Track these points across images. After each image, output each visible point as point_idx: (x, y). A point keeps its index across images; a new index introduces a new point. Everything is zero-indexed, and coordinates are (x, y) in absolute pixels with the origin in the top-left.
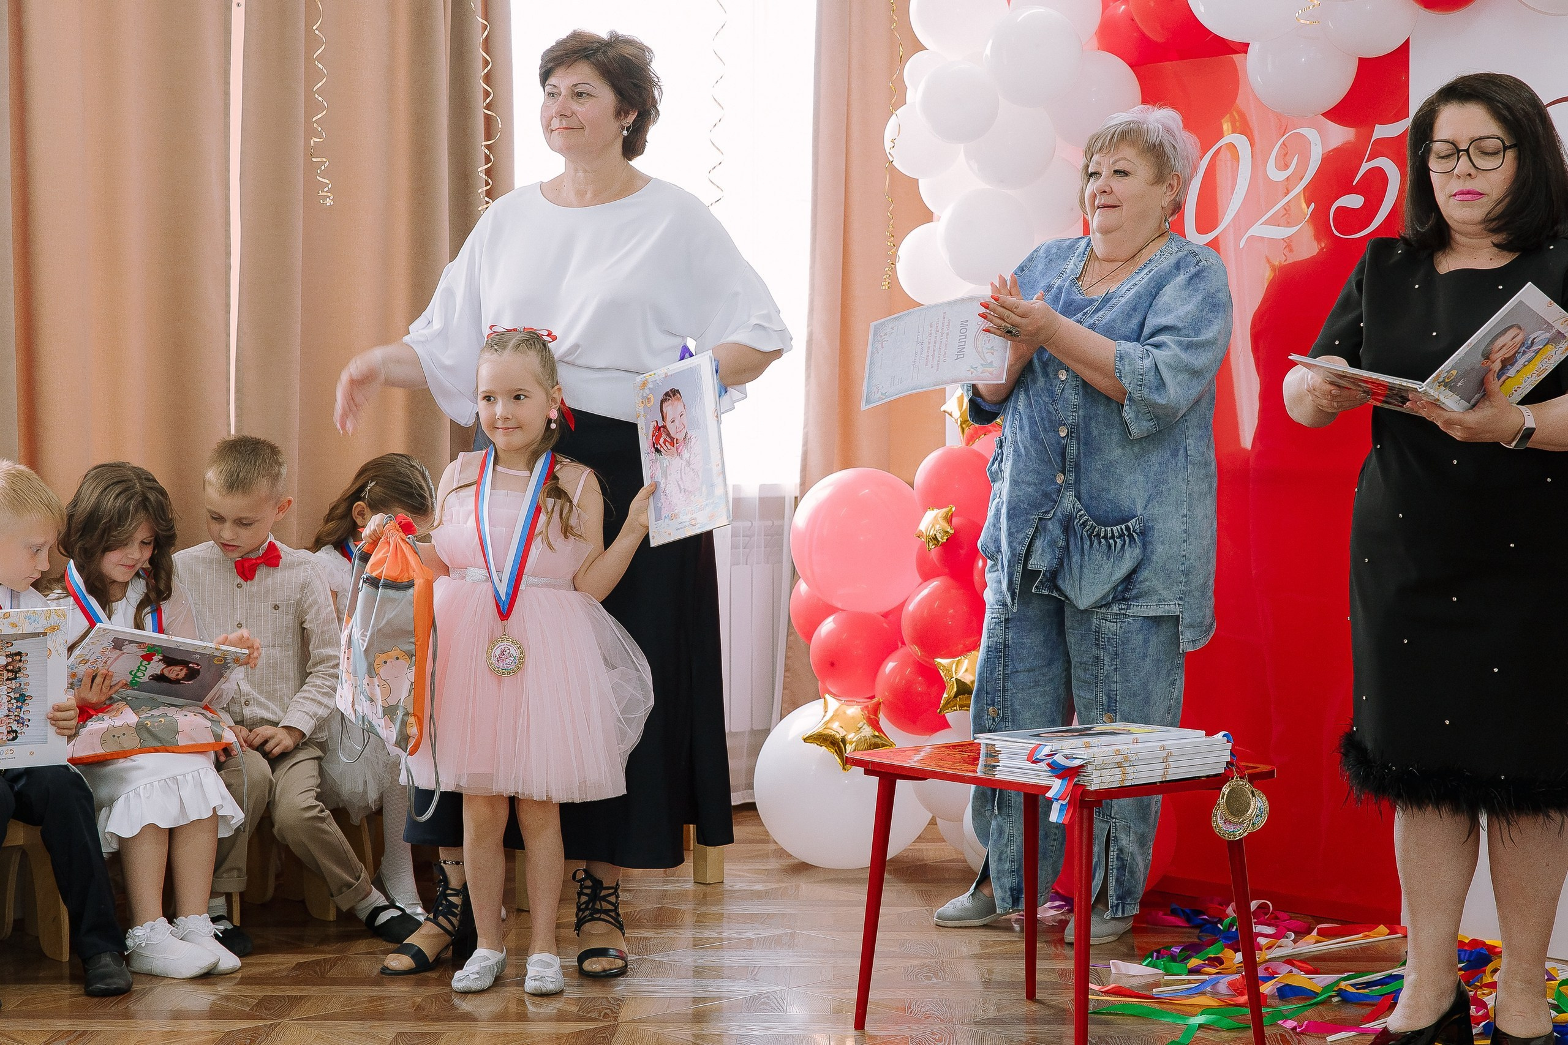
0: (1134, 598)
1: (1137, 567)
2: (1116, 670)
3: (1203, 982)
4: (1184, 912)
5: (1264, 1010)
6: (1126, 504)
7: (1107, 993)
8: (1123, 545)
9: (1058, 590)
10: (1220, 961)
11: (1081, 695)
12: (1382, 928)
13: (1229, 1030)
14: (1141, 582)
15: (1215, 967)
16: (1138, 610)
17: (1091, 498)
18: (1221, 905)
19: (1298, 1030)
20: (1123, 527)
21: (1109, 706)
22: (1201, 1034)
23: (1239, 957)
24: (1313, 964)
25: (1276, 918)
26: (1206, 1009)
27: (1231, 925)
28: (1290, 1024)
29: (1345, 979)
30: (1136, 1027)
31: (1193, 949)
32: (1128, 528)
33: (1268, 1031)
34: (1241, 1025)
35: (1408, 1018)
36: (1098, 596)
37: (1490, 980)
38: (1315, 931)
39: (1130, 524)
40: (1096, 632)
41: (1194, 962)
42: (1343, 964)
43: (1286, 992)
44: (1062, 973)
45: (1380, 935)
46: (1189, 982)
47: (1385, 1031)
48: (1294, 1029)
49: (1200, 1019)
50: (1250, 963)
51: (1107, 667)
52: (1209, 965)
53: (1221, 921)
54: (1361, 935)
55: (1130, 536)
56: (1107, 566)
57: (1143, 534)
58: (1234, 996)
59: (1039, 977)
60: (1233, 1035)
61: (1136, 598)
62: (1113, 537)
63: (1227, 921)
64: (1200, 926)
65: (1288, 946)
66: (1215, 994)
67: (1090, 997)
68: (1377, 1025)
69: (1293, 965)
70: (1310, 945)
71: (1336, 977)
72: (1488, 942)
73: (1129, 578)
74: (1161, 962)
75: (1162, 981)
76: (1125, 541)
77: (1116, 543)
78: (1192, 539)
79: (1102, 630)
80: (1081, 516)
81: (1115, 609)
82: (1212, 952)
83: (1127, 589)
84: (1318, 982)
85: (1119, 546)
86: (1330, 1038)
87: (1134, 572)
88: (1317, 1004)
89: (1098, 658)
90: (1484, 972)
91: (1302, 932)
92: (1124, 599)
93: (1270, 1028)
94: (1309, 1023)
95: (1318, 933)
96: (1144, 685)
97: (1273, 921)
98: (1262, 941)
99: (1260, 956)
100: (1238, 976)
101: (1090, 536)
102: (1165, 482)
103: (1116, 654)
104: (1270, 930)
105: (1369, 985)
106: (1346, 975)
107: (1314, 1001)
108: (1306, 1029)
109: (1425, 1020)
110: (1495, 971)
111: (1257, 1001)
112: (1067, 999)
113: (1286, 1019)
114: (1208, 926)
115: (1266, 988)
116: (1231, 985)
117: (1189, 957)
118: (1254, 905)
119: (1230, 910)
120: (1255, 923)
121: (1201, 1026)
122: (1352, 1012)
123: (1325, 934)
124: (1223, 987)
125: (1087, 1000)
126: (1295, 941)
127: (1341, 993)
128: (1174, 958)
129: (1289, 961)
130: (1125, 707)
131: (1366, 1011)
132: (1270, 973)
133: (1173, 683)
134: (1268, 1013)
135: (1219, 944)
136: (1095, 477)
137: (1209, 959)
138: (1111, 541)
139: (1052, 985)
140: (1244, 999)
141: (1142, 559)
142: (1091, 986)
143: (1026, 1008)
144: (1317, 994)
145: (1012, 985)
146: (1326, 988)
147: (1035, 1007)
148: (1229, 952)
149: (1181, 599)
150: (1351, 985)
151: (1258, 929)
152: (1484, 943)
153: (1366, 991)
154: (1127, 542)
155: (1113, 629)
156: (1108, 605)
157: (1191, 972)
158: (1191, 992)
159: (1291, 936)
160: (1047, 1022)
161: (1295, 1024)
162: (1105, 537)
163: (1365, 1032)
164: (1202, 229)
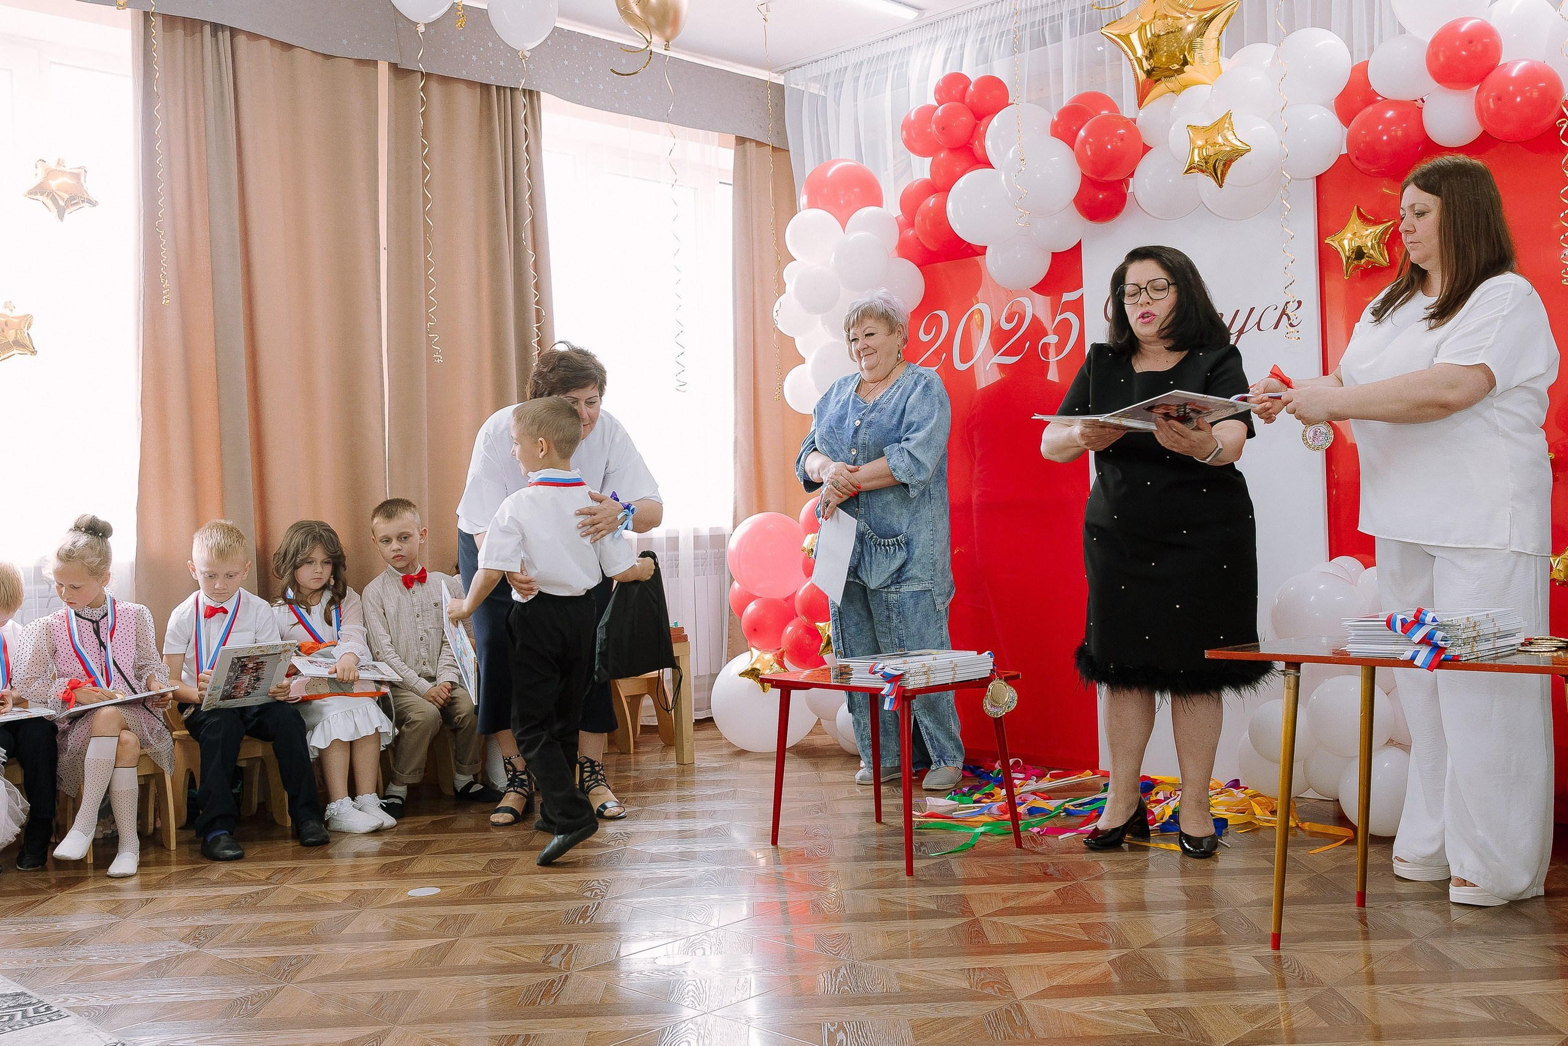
0: (904, 581)
1: (904, 563)
2: (900, 622)
3: (982, 807)
4: (970, 768)
5: (1020, 822)
6: (896, 527)
7: (925, 817)
8: (895, 550)
9: (859, 578)
10: (992, 795)
11: (883, 641)
12: (1088, 772)
13: (1000, 835)
14: (907, 571)
15: (989, 798)
16: (906, 588)
17: (876, 523)
18: (991, 762)
19: (1041, 833)
20: (895, 539)
21: (900, 644)
22: (982, 838)
23: (1004, 792)
24: (1048, 795)
25: (1025, 769)
26: (985, 824)
27: (998, 774)
28: (1036, 830)
29: (1068, 802)
30: (943, 836)
31: (976, 788)
32: (897, 540)
33: (1023, 834)
34: (1006, 832)
35: (1109, 821)
36: (882, 580)
37: (1155, 798)
38: (1049, 775)
39: (898, 538)
40: (886, 601)
41: (976, 796)
42: (1066, 794)
43: (1032, 811)
44: (897, 806)
45: (1087, 776)
46: (974, 808)
47: (1096, 830)
48: (1039, 832)
49: (982, 829)
50: (1011, 796)
51: (895, 621)
52: (986, 798)
53: (992, 773)
54: (1076, 776)
55: (899, 545)
56: (886, 562)
57: (907, 544)
58: (1002, 815)
59: (883, 809)
60: (1001, 838)
61: (905, 581)
62: (888, 545)
63: (995, 772)
64: (979, 776)
65: (1033, 785)
66: (990, 814)
67: (913, 819)
68: (1090, 827)
69: (1036, 795)
70: (1046, 784)
71: (1062, 801)
72: (1152, 777)
73: (900, 570)
74: (957, 797)
75: (958, 808)
76: (896, 548)
77: (890, 549)
78: (936, 543)
79: (889, 600)
80: (869, 533)
81: (893, 589)
82: (987, 789)
83: (899, 577)
84: (1052, 805)
85: (892, 551)
86: (1060, 837)
87: (903, 566)
88: (1051, 817)
89: (889, 617)
90: (1151, 794)
91: (1041, 776)
92: (898, 583)
93: (1024, 832)
94: (1048, 828)
95: (1050, 777)
96: (919, 630)
97: (1023, 771)
98: (1016, 782)
99: (1016, 791)
100: (1003, 803)
101: (875, 545)
102: (918, 511)
103: (899, 613)
104: (1021, 776)
105: (1081, 805)
106: (1068, 799)
107: (1049, 816)
108: (1046, 832)
109: (1119, 822)
110: (1157, 793)
111: (1015, 817)
112: (900, 821)
113: (1033, 827)
114: (984, 775)
115: (1021, 809)
116: (999, 808)
117: (973, 793)
118: (1011, 761)
119: (997, 765)
120: (1013, 772)
121: (982, 833)
122: (1073, 821)
123: (1053, 776)
124: (994, 810)
125: (911, 821)
126: (1037, 782)
127: (1066, 810)
128: (964, 794)
129: (1034, 793)
130: (908, 643)
131: (1081, 820)
132: (1022, 800)
133: (941, 628)
134: (1022, 824)
135: (992, 785)
136: (878, 511)
137: (986, 794)
138: (888, 548)
139: (890, 813)
140: (1008, 816)
141: (907, 559)
142: (913, 812)
143: (875, 828)
144: (1051, 811)
145: (865, 814)
146: (1057, 808)
147: (881, 827)
148: (998, 790)
149: (932, 579)
150: (1072, 805)
151: (1014, 775)
152: (1149, 778)
153: (1081, 809)
154: (897, 549)
155: (896, 598)
156: (888, 587)
157: (975, 802)
158: (974, 814)
159: (1034, 778)
160: (889, 835)
161: (1039, 829)
162: (884, 545)
163: (1081, 833)
164: (963, 360)
